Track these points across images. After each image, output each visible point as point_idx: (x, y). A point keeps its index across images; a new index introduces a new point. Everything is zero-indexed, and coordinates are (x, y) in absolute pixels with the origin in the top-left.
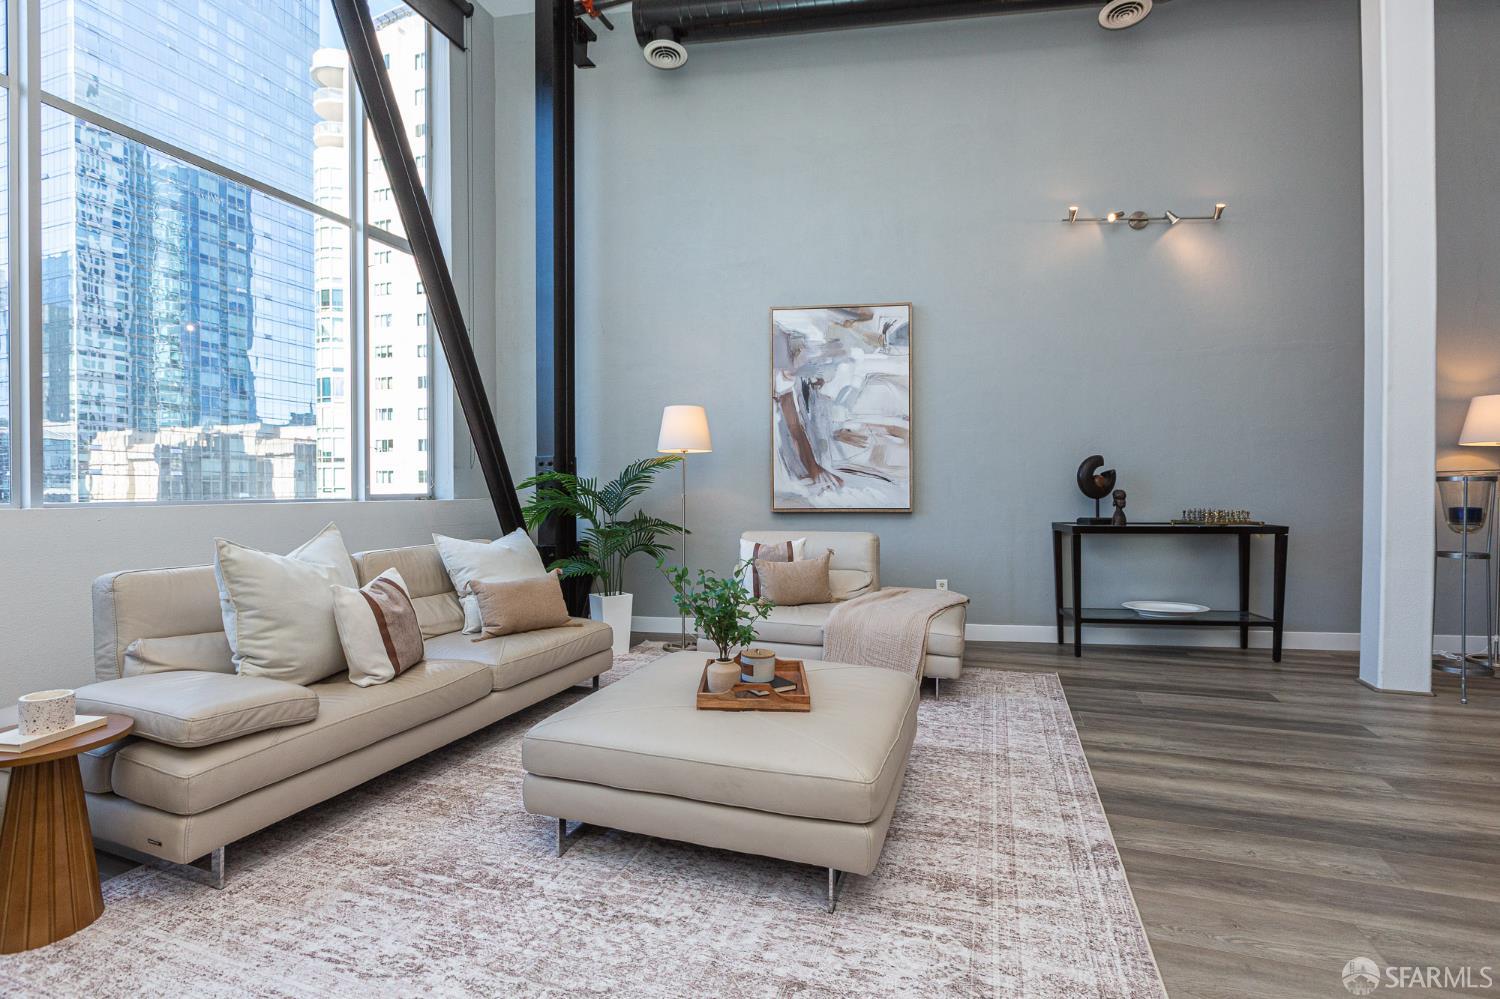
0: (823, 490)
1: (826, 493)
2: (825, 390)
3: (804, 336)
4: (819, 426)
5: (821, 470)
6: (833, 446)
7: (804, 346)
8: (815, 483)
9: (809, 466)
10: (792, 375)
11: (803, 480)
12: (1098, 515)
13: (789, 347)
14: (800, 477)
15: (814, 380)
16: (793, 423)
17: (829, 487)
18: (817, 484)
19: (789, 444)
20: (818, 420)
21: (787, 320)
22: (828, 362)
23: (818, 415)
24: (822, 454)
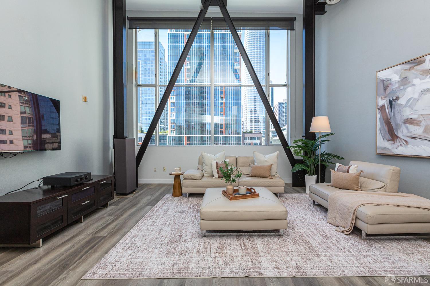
0: (398, 146)
1: (400, 148)
2: (399, 102)
3: (390, 80)
4: (397, 118)
5: (397, 137)
7: (390, 84)
8: (394, 143)
9: (393, 136)
10: (385, 97)
11: (390, 141)
13: (384, 86)
14: (388, 140)
15: (395, 98)
16: (385, 117)
17: (401, 145)
18: (396, 144)
19: (383, 126)
20: (396, 115)
21: (383, 75)
22: (401, 89)
23: (396, 113)
24: (398, 130)
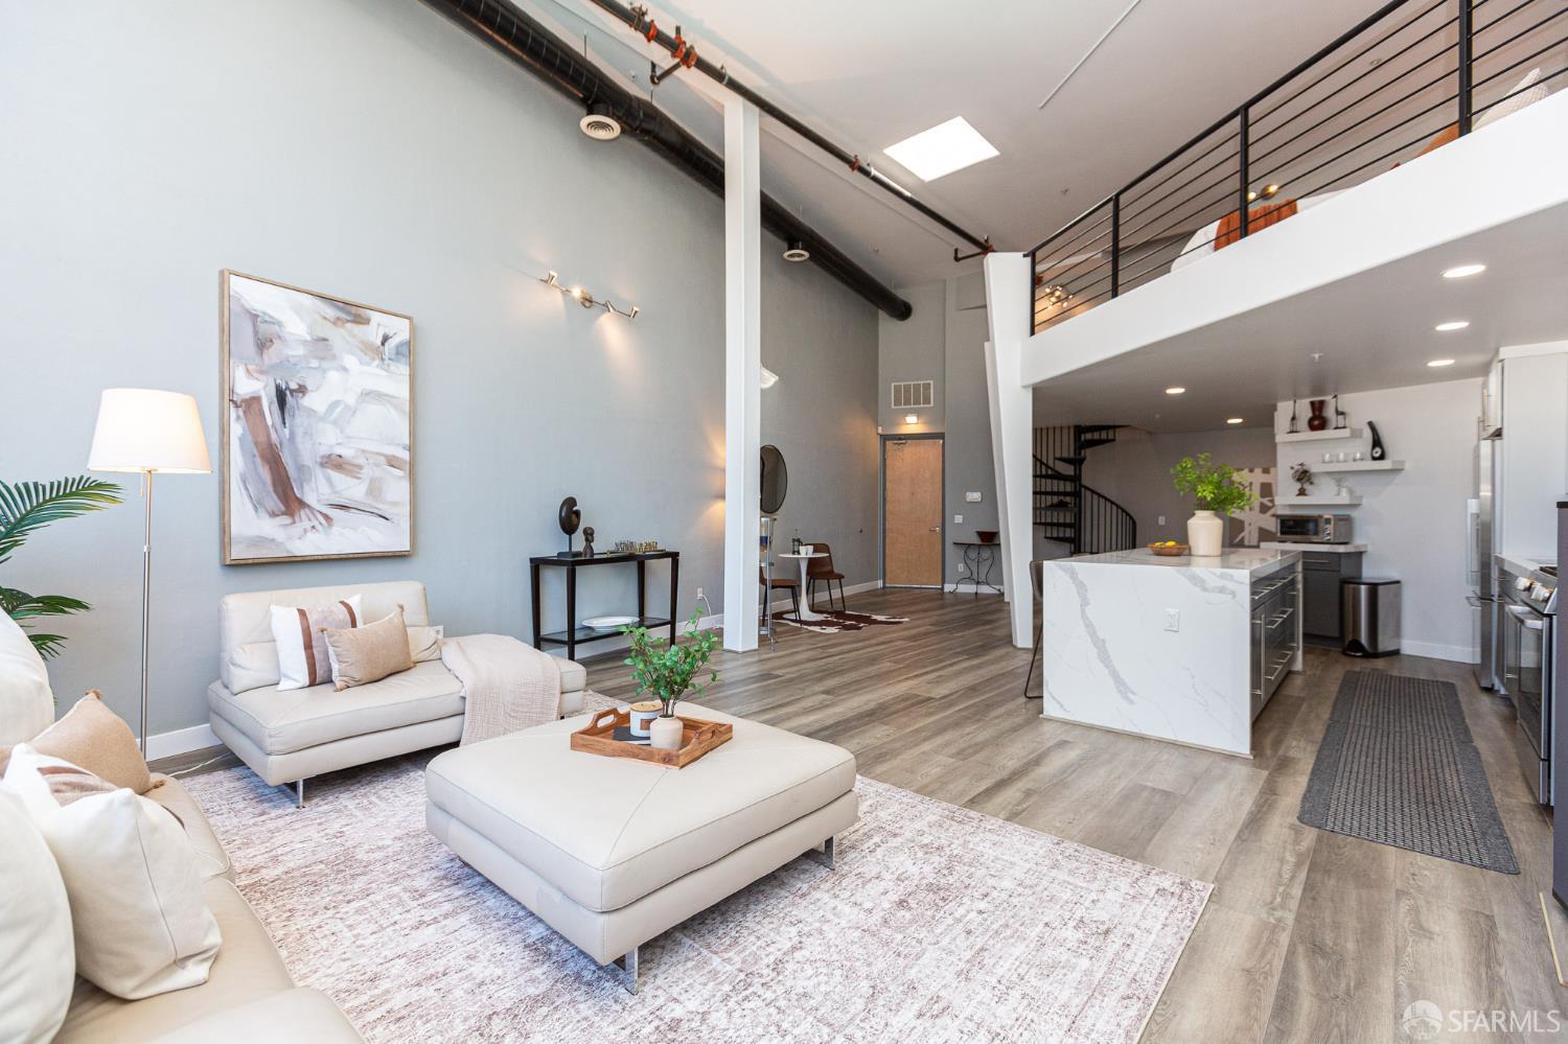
0: (305, 531)
1: (311, 536)
2: (307, 401)
3: (279, 324)
4: (300, 447)
5: (302, 504)
6: (319, 473)
7: (279, 337)
8: (294, 522)
9: (288, 500)
10: (262, 372)
11: (278, 518)
12: (570, 548)
13: (256, 332)
14: (273, 515)
15: (293, 386)
16: (262, 439)
17: (313, 527)
18: (297, 524)
19: (256, 468)
20: (299, 439)
21: (251, 294)
22: (313, 365)
23: (299, 432)
24: (305, 485)
